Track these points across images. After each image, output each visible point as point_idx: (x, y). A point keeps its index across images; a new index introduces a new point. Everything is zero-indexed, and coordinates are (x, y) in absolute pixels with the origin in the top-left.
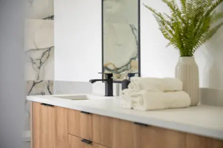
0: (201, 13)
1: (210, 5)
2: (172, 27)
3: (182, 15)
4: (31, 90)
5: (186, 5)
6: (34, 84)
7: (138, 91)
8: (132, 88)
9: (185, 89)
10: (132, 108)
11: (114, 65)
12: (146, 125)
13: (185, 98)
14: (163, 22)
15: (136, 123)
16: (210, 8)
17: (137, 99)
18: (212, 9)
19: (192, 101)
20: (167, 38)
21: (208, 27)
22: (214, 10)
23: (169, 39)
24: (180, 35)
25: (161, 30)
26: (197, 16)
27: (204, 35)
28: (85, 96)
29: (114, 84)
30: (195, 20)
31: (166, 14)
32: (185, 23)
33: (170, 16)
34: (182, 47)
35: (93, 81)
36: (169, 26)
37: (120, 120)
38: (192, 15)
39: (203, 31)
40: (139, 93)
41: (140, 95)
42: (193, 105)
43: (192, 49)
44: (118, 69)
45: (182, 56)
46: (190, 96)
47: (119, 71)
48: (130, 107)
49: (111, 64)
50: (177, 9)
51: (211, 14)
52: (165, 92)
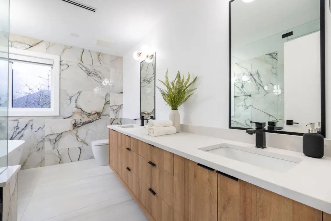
0: (181, 90)
1: (185, 87)
2: (168, 96)
3: (173, 91)
4: (113, 122)
5: (175, 86)
6: (114, 120)
7: (151, 127)
8: (149, 125)
9: (174, 125)
10: (149, 135)
11: (147, 112)
12: (154, 146)
13: (174, 129)
14: (164, 94)
15: (149, 144)
16: (185, 88)
17: (151, 131)
18: (186, 88)
19: (177, 131)
20: (166, 101)
21: (184, 97)
22: (187, 88)
23: (166, 102)
24: (172, 100)
25: (163, 97)
26: (179, 91)
27: (182, 100)
28: (133, 126)
29: (144, 120)
30: (179, 94)
31: (165, 90)
32: (174, 95)
33: (167, 91)
34: (173, 105)
35: (135, 119)
36: (167, 96)
37: (142, 142)
38: (177, 91)
39: (182, 98)
40: (152, 127)
41: (152, 129)
42: (178, 132)
43: (177, 106)
44: (149, 113)
45: (172, 110)
46: (176, 128)
47: (149, 114)
48: (148, 134)
49: (146, 111)
50: (171, 88)
51: (185, 90)
52: (165, 126)
